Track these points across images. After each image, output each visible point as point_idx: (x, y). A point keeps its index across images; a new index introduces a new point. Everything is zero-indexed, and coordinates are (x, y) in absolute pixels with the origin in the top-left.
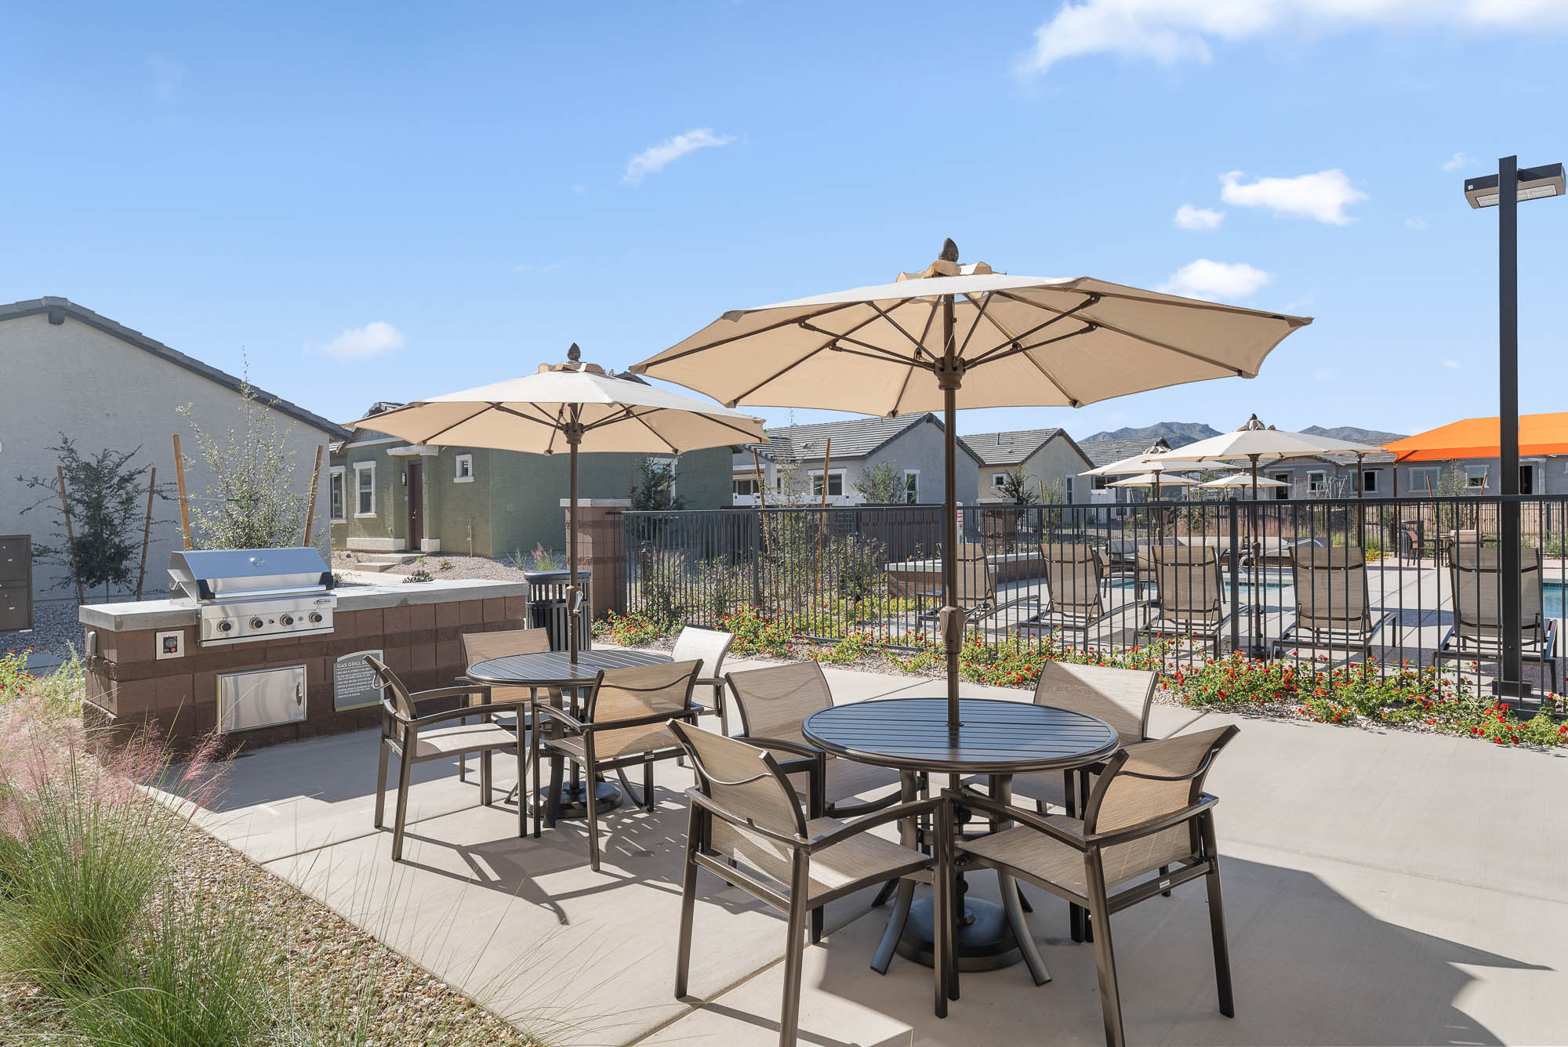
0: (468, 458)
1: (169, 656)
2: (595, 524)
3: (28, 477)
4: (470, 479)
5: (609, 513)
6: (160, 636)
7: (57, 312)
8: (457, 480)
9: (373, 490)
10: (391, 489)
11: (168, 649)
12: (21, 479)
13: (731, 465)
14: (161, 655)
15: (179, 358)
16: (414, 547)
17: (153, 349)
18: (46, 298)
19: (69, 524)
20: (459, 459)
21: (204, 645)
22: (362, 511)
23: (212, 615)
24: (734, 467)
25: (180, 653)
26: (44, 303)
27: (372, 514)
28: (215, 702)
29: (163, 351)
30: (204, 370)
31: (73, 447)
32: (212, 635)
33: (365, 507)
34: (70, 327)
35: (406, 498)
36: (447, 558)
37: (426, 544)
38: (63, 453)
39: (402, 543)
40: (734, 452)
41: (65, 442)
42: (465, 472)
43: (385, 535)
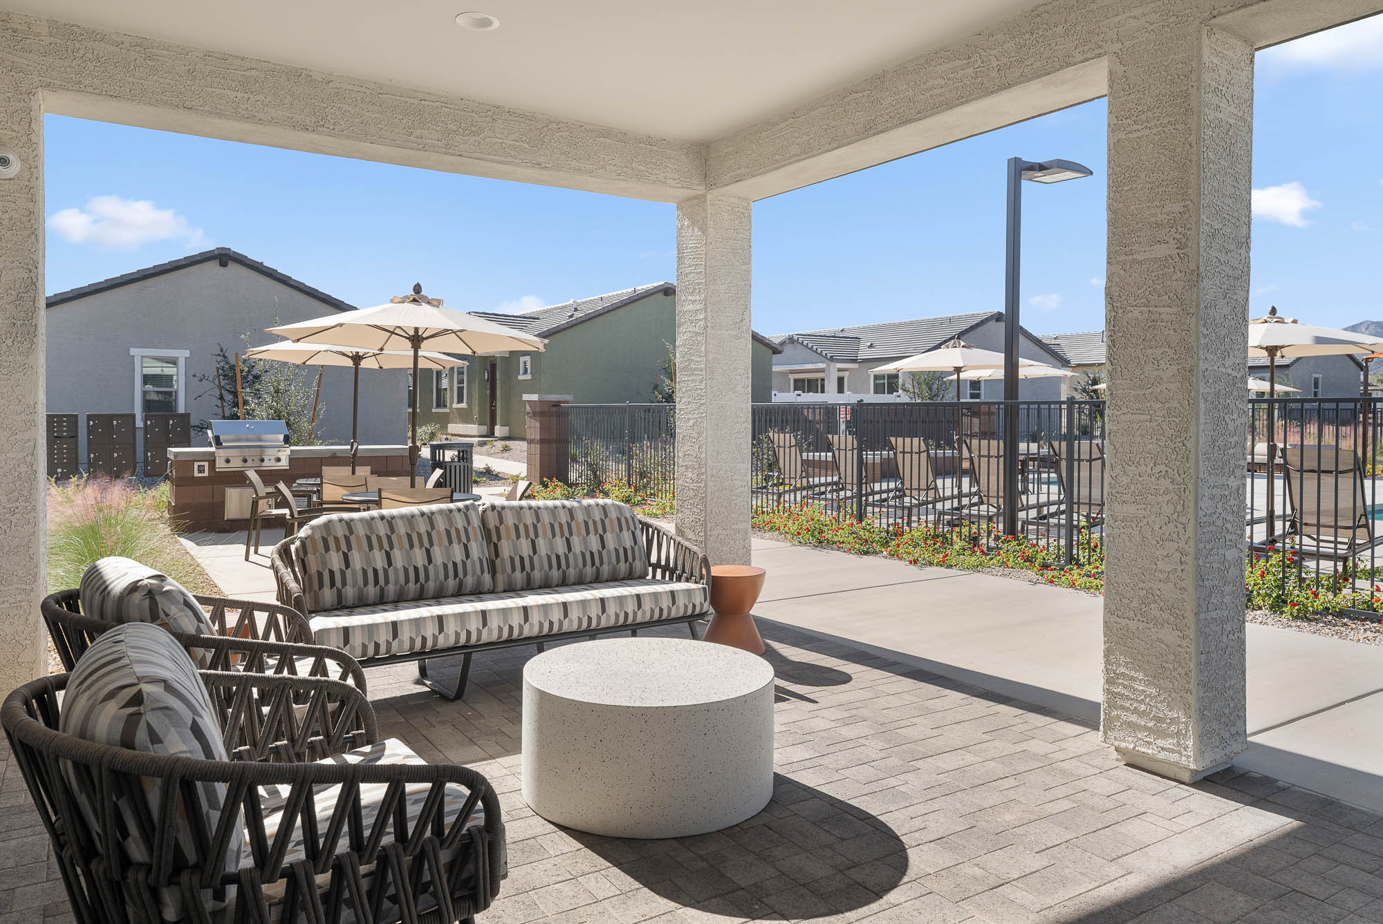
0: (528, 358)
1: (200, 475)
2: (542, 414)
3: (199, 375)
4: (528, 377)
5: (554, 406)
6: (196, 464)
7: (224, 257)
8: (521, 377)
9: (465, 385)
10: (477, 384)
11: (200, 471)
12: (195, 376)
13: (770, 366)
14: (196, 474)
15: (302, 287)
16: (491, 434)
17: (285, 281)
18: (218, 248)
19: (223, 407)
20: (522, 359)
21: (217, 470)
22: (458, 403)
23: (221, 455)
24: (773, 367)
25: (206, 474)
26: (216, 252)
27: (464, 405)
28: (224, 502)
29: (292, 283)
30: (318, 295)
31: (226, 355)
32: (220, 465)
33: (460, 400)
34: (233, 268)
35: (488, 392)
36: (507, 442)
37: (499, 430)
38: (220, 358)
39: (484, 429)
40: (774, 353)
41: (222, 351)
42: (526, 372)
43: (472, 422)
